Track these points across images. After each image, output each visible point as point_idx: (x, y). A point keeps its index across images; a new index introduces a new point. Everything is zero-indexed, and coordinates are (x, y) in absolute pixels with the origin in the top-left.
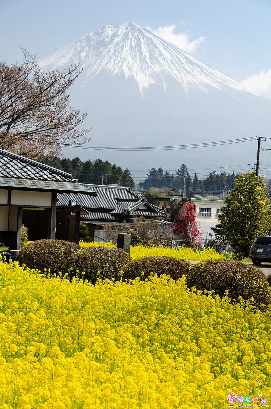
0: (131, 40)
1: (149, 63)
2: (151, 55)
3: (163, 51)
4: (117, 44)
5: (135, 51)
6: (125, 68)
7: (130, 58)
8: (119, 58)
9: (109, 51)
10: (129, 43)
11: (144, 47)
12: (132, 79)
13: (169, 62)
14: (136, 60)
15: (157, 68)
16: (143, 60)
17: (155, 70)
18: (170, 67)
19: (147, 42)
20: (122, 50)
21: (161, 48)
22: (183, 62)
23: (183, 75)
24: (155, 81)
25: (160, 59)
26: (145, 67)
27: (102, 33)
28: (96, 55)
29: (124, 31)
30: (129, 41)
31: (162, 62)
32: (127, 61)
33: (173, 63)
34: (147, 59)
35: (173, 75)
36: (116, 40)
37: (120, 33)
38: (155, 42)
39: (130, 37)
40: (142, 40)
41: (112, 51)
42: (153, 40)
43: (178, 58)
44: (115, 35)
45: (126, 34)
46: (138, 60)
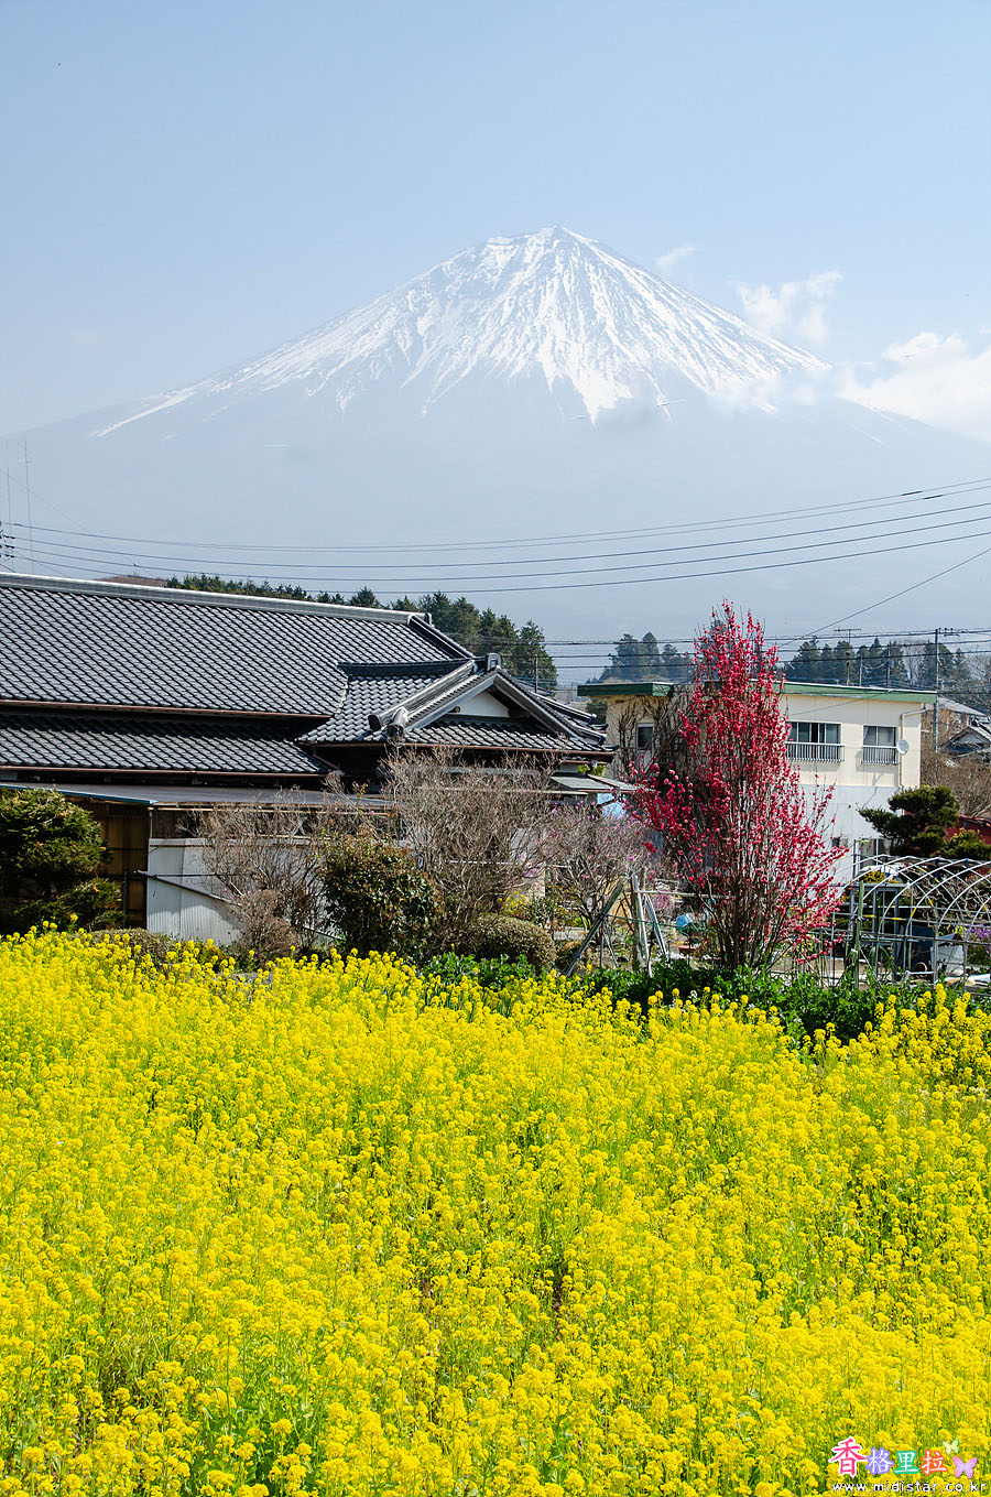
0: (561, 277)
1: (615, 341)
2: (619, 317)
3: (655, 306)
4: (522, 289)
5: (574, 307)
6: (544, 356)
7: (559, 329)
8: (528, 330)
9: (499, 311)
10: (556, 286)
11: (600, 296)
12: (565, 385)
13: (673, 337)
14: (577, 332)
15: (637, 355)
16: (597, 332)
17: (633, 359)
18: (676, 350)
19: (608, 282)
20: (536, 307)
21: (649, 296)
22: (712, 334)
23: (713, 373)
24: (632, 393)
25: (646, 328)
26: (601, 351)
27: (479, 260)
28: (461, 324)
29: (540, 254)
30: (556, 281)
31: (651, 335)
32: (549, 338)
33: (684, 339)
34: (607, 328)
35: (684, 371)
36: (519, 278)
37: (528, 258)
38: (631, 281)
39: (559, 268)
40: (592, 276)
41: (507, 310)
42: (626, 275)
43: (697, 323)
44: (515, 265)
45: (548, 261)
46: (582, 333)
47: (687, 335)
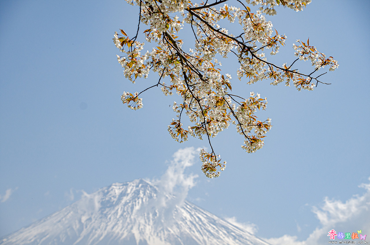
0: (142, 199)
1: (165, 225)
3: (181, 210)
4: (126, 204)
5: (148, 211)
6: (135, 231)
7: (141, 219)
9: (116, 213)
10: (140, 202)
13: (189, 223)
14: (149, 221)
15: (174, 230)
16: (157, 221)
17: (172, 232)
18: (190, 228)
20: (132, 211)
22: (205, 222)
25: (177, 219)
26: (159, 229)
27: (108, 192)
28: (101, 218)
30: (140, 200)
31: (180, 222)
32: (137, 223)
35: (194, 237)
36: (125, 199)
37: (129, 191)
39: (142, 195)
41: (120, 212)
43: (198, 217)
44: (123, 194)
45: (137, 193)
46: (151, 221)
47: (194, 222)
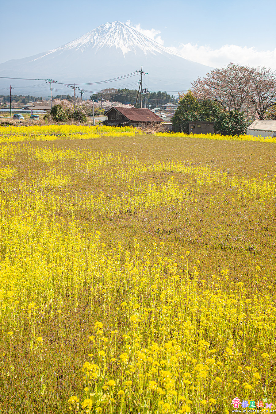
0: (118, 30)
1: (127, 41)
2: (128, 37)
3: (134, 35)
4: (112, 32)
5: (120, 35)
6: (116, 43)
7: (118, 39)
8: (113, 39)
9: (108, 35)
10: (117, 31)
11: (125, 33)
12: (119, 48)
13: (137, 40)
14: (121, 39)
15: (131, 43)
16: (124, 39)
17: (130, 44)
18: (138, 43)
19: (126, 31)
20: (114, 35)
21: (133, 33)
22: (143, 40)
23: (144, 47)
24: (130, 50)
25: (132, 39)
26: (125, 43)
27: (104, 27)
28: (102, 37)
29: (114, 26)
30: (117, 30)
31: (133, 40)
32: (116, 40)
33: (139, 41)
34: (126, 39)
35: (139, 46)
36: (111, 30)
37: (112, 27)
38: (130, 30)
39: (118, 28)
40: (123, 29)
41: (109, 35)
42: (129, 30)
43: (141, 38)
44: (110, 28)
45: (116, 27)
46: (122, 39)
47: (139, 40)
